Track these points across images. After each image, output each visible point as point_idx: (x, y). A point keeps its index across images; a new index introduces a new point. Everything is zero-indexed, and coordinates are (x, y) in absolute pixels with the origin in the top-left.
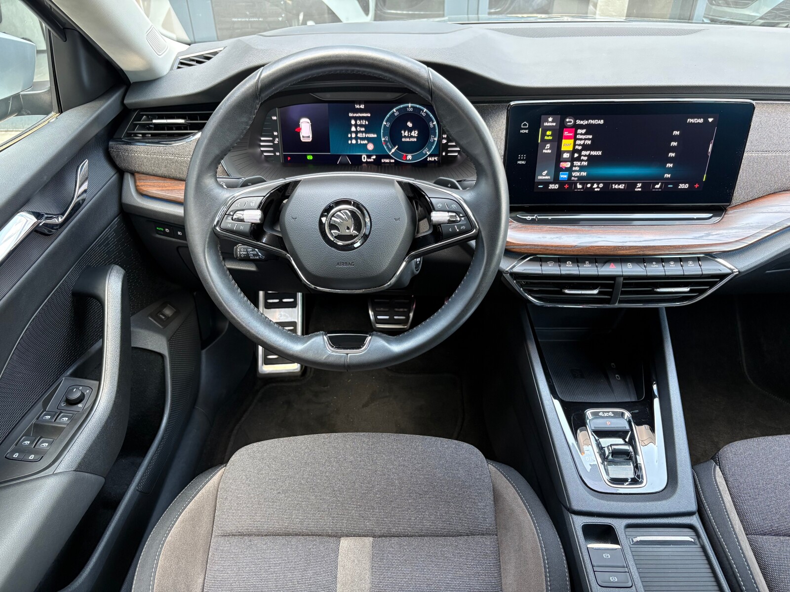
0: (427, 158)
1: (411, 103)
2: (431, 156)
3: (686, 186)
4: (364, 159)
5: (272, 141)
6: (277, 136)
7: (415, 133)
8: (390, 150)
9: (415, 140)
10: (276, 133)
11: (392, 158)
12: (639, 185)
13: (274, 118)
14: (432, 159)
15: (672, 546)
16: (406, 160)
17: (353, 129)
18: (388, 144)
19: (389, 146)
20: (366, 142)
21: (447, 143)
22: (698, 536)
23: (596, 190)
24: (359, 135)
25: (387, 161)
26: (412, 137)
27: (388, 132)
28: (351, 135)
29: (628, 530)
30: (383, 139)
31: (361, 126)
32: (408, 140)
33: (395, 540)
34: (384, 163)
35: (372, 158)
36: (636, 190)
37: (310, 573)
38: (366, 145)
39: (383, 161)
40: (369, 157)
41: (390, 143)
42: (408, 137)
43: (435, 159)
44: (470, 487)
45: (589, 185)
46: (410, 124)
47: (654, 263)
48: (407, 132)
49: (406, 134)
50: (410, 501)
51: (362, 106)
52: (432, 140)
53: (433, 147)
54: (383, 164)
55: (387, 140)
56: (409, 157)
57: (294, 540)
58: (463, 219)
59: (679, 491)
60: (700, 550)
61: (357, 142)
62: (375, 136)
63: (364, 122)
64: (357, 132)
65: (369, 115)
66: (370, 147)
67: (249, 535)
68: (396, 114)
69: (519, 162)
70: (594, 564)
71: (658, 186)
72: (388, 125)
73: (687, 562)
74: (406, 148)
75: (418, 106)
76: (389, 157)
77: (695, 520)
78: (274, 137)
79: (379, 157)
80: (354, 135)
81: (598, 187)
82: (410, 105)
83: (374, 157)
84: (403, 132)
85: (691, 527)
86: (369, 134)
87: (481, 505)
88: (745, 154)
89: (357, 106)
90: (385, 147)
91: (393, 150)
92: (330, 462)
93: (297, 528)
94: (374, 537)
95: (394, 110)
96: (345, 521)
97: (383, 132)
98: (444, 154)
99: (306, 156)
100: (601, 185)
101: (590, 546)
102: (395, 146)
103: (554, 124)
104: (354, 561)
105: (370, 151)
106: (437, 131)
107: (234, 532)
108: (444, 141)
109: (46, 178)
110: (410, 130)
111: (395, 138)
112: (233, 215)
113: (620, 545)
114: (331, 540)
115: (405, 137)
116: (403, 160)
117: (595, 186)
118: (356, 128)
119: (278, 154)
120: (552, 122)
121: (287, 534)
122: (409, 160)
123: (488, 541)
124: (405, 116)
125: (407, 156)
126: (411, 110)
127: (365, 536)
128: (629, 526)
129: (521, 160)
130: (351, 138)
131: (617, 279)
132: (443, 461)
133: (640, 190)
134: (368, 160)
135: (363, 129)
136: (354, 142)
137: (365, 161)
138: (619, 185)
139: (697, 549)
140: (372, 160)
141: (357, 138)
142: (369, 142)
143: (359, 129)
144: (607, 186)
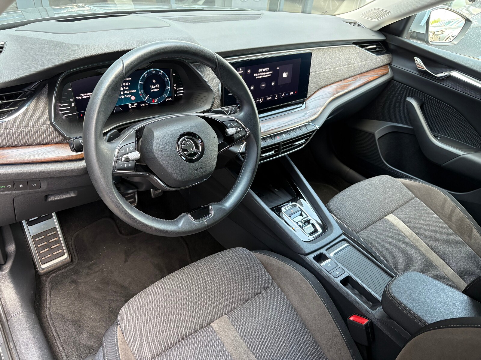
0: (165, 99)
1: (153, 68)
2: (168, 98)
3: (292, 93)
4: (130, 106)
5: (70, 106)
6: (72, 102)
7: (158, 86)
8: (145, 98)
9: (158, 90)
10: (71, 100)
11: (147, 103)
12: (276, 96)
13: (69, 89)
14: (168, 99)
15: (343, 250)
16: (155, 102)
17: (122, 89)
18: (143, 95)
19: (144, 96)
20: (130, 96)
21: (176, 89)
22: (348, 242)
23: (261, 102)
24: (126, 92)
25: (144, 105)
26: (156, 88)
27: (142, 87)
28: (121, 93)
29: (327, 251)
30: (140, 92)
31: (126, 86)
32: (154, 91)
33: (236, 310)
34: (142, 106)
35: (135, 105)
36: (276, 99)
37: (210, 350)
38: (130, 97)
40: (133, 104)
41: (144, 94)
42: (154, 89)
43: (170, 99)
44: (253, 266)
45: (258, 101)
46: (154, 81)
47: (292, 132)
48: (153, 86)
49: (153, 87)
50: (232, 288)
52: (167, 89)
53: (168, 92)
54: (141, 108)
55: (142, 92)
56: (156, 100)
57: (189, 339)
58: (241, 129)
59: (334, 227)
60: (352, 247)
61: (125, 96)
62: (135, 91)
63: (128, 84)
64: (124, 91)
65: (130, 79)
66: (133, 98)
67: (163, 352)
68: (146, 76)
69: (229, 94)
70: (328, 271)
71: (283, 95)
72: (142, 83)
73: (352, 253)
74: (154, 95)
75: (158, 70)
76: (144, 102)
77: (343, 237)
78: (71, 103)
79: (139, 104)
80: (122, 93)
82: (153, 70)
83: (136, 104)
84: (151, 86)
85: (344, 240)
86: (131, 90)
87: (262, 272)
88: (310, 74)
90: (142, 97)
91: (147, 98)
92: (181, 290)
93: (186, 332)
94: (225, 314)
95: (145, 74)
96: (208, 315)
97: (140, 88)
98: (175, 95)
100: (263, 99)
101: (322, 264)
102: (147, 96)
103: (242, 72)
104: (226, 331)
105: (133, 101)
106: (169, 83)
107: (154, 356)
108: (175, 88)
110: (154, 84)
111: (146, 90)
112: (122, 159)
113: (329, 259)
114: (208, 327)
115: (152, 89)
116: (153, 103)
117: (260, 100)
118: (123, 88)
119: (75, 113)
120: (241, 71)
121: (183, 339)
122: (156, 102)
123: (275, 286)
124: (151, 76)
125: (154, 100)
126: (154, 72)
127: (221, 317)
128: (327, 250)
129: (230, 93)
130: (121, 95)
131: (280, 143)
132: (234, 261)
133: (277, 98)
134: (133, 107)
135: (127, 88)
136: (123, 97)
137: (131, 107)
138: (269, 98)
139: (350, 247)
140: (135, 106)
141: (124, 94)
142: (132, 95)
143: (125, 88)
144: (265, 99)
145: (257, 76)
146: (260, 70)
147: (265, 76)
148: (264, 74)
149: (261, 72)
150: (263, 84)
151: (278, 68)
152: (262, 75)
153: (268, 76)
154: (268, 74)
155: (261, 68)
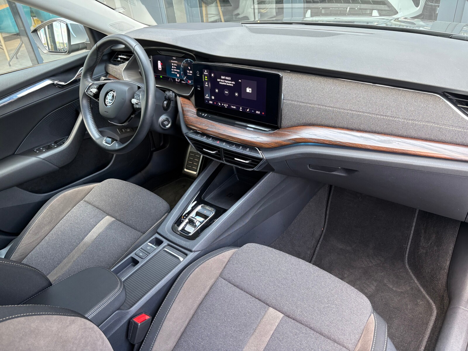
3: (259, 113)
4: (176, 80)
9: (191, 75)
11: (185, 82)
12: (241, 108)
20: (176, 73)
25: (183, 82)
26: (190, 73)
27: (183, 70)
30: (182, 73)
32: (189, 74)
34: (183, 83)
36: (240, 110)
39: (182, 82)
40: (178, 80)
45: (223, 104)
46: (189, 68)
48: (189, 71)
51: (175, 58)
62: (179, 71)
63: (176, 65)
64: (174, 69)
65: (177, 62)
66: (178, 75)
68: (185, 63)
71: (248, 110)
72: (183, 67)
74: (189, 78)
75: (191, 60)
79: (181, 80)
81: (226, 106)
82: (189, 60)
84: (187, 71)
86: (177, 70)
89: (173, 58)
90: (183, 76)
91: (185, 78)
95: (184, 61)
99: (160, 76)
102: (185, 76)
105: (178, 77)
109: (62, 70)
111: (185, 73)
112: (90, 89)
116: (188, 83)
120: (206, 73)
122: (190, 83)
124: (188, 64)
125: (189, 81)
126: (189, 62)
129: (198, 88)
130: (172, 71)
131: (220, 149)
135: (176, 68)
136: (173, 72)
138: (233, 106)
140: (179, 81)
141: (174, 71)
142: (178, 73)
143: (174, 67)
144: (229, 106)
145: (220, 82)
146: (222, 77)
147: (228, 84)
148: (227, 82)
149: (223, 79)
150: (227, 91)
151: (240, 81)
152: (225, 82)
153: (231, 85)
154: (230, 83)
155: (223, 76)
